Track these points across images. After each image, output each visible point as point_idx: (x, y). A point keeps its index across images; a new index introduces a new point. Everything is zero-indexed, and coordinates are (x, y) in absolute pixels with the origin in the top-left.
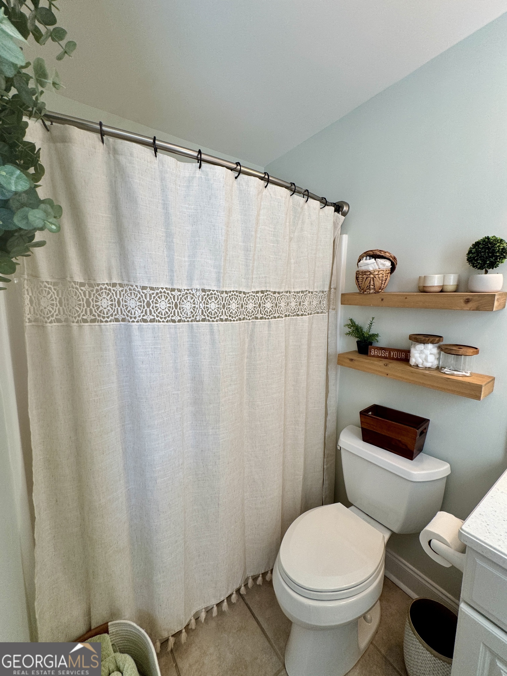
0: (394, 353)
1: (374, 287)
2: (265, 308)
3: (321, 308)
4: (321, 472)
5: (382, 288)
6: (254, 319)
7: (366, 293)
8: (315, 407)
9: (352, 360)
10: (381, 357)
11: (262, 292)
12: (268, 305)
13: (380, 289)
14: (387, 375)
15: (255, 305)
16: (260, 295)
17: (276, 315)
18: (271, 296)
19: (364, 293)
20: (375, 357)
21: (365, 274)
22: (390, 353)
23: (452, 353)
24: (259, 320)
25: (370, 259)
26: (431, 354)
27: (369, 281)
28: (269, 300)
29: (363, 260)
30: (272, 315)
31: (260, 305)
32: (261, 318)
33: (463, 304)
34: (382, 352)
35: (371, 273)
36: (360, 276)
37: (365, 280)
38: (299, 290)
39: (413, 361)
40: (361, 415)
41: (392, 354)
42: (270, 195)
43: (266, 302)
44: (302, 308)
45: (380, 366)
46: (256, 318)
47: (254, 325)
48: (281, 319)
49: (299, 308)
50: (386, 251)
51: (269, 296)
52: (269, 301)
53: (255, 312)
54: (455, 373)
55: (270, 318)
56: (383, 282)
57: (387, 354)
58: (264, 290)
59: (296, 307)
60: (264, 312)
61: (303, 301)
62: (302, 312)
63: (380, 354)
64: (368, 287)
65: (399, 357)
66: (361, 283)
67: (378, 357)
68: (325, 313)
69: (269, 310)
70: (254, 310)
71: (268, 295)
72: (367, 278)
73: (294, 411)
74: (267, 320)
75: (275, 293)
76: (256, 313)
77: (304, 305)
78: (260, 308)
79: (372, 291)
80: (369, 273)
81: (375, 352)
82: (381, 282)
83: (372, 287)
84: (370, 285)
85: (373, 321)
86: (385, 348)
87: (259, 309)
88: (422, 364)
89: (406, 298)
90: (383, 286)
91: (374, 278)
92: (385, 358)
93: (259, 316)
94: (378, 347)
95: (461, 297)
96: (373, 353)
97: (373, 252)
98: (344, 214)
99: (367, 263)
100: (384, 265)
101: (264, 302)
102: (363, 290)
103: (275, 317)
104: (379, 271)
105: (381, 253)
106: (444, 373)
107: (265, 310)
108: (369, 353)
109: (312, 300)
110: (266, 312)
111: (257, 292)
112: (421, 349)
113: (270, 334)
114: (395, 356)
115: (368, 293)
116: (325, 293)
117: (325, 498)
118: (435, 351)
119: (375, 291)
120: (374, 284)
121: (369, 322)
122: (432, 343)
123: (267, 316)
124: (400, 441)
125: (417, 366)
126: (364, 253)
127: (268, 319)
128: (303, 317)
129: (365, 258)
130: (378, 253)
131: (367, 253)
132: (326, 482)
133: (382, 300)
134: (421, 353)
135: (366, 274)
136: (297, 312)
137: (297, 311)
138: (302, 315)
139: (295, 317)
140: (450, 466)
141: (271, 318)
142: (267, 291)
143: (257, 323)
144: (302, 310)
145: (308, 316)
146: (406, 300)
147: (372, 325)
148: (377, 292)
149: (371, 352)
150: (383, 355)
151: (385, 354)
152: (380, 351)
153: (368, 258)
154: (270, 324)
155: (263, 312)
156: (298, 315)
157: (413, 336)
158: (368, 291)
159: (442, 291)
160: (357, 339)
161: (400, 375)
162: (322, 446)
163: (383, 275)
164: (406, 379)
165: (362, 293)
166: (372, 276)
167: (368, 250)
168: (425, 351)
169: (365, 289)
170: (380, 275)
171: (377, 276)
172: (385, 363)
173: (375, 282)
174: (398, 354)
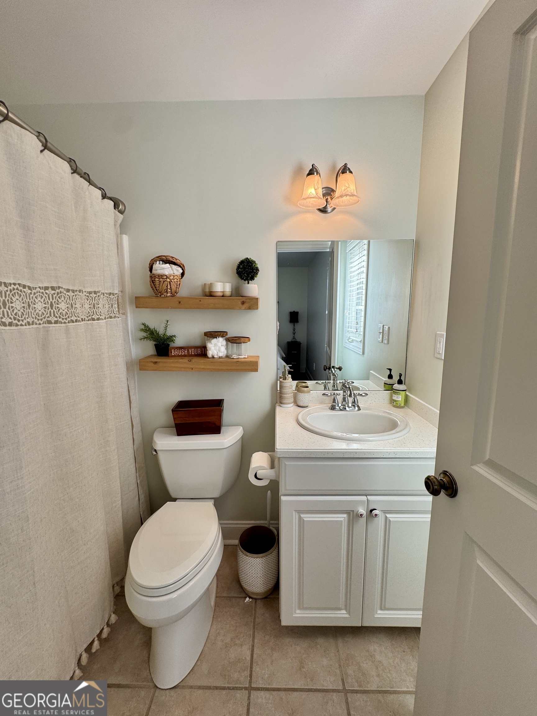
0: (192, 350)
1: (171, 290)
2: (59, 310)
3: (113, 312)
4: (136, 489)
5: (177, 292)
6: (46, 324)
7: (163, 296)
8: (121, 422)
9: (156, 363)
10: (181, 356)
11: (53, 288)
12: (63, 306)
13: (175, 293)
14: (192, 369)
15: (45, 306)
16: (50, 292)
17: (74, 318)
18: (64, 295)
19: (161, 296)
20: (176, 357)
21: (161, 278)
22: (188, 351)
23: (237, 342)
24: (53, 325)
25: (163, 264)
26: (222, 346)
27: (166, 285)
28: (63, 299)
29: (156, 264)
30: (69, 318)
31: (52, 305)
32: (56, 322)
33: (241, 305)
34: (181, 351)
35: (167, 277)
36: (157, 279)
37: (162, 283)
38: (91, 290)
39: (210, 354)
40: (173, 412)
41: (190, 352)
42: (49, 164)
43: (60, 302)
44: (97, 311)
45: (185, 363)
46: (50, 322)
47: (48, 331)
48: (79, 323)
49: (93, 311)
50: (177, 258)
51: (62, 294)
52: (63, 301)
53: (47, 314)
54: (240, 357)
55: (67, 321)
56: (178, 287)
57: (186, 352)
58: (55, 286)
59: (90, 310)
60: (59, 314)
61: (97, 303)
62: (98, 315)
63: (180, 354)
64: (165, 291)
65: (196, 353)
66: (158, 286)
67: (179, 356)
68: (119, 318)
69: (64, 312)
70: (45, 311)
71: (61, 292)
72: (164, 282)
73: (102, 431)
74: (63, 325)
75: (68, 290)
76: (49, 315)
77: (98, 307)
78: (52, 309)
79: (169, 294)
80: (165, 277)
81: (176, 352)
82: (176, 286)
83: (169, 290)
84: (167, 289)
85: (168, 324)
86: (183, 347)
87: (52, 311)
88: (217, 355)
89: (200, 301)
90: (178, 290)
91: (171, 282)
92: (185, 356)
93: (53, 319)
94: (178, 347)
95: (239, 300)
96: (173, 354)
97: (166, 257)
98: (121, 212)
99: (162, 267)
100: (177, 270)
101: (56, 302)
102: (160, 293)
103: (72, 321)
104: (174, 276)
105: (173, 259)
106: (233, 358)
107: (60, 312)
108: (170, 353)
109: (104, 303)
110: (60, 314)
111: (46, 288)
112: (215, 343)
113: (70, 341)
114: (193, 353)
115: (166, 296)
116: (115, 296)
117: (143, 513)
118: (224, 343)
119: (171, 295)
120: (171, 287)
121: (164, 325)
122: (222, 337)
123: (63, 319)
124: (209, 422)
125: (213, 357)
126: (157, 257)
127: (65, 323)
128: (100, 321)
129: (158, 262)
130: (171, 259)
131: (160, 258)
132: (142, 497)
133: (180, 302)
134: (215, 346)
135: (163, 277)
136: (92, 316)
137: (91, 314)
138: (98, 319)
139: (90, 322)
140: (243, 428)
141: (69, 322)
142: (59, 287)
143: (51, 328)
144: (98, 313)
145: (104, 321)
146: (200, 302)
147: (168, 327)
148: (173, 296)
149: (172, 352)
150: (183, 353)
151: (184, 352)
152: (180, 350)
153: (161, 262)
154: (67, 330)
155: (57, 314)
156: (93, 319)
157: (209, 333)
158: (166, 294)
159: (223, 296)
160: (154, 343)
161: (203, 367)
162: (132, 461)
163: (177, 280)
164: (208, 369)
165: (159, 296)
166: (168, 280)
167: (160, 255)
168: (218, 344)
169: (163, 292)
170: (175, 280)
171: (172, 280)
172: (189, 359)
173: (172, 286)
174: (195, 351)
